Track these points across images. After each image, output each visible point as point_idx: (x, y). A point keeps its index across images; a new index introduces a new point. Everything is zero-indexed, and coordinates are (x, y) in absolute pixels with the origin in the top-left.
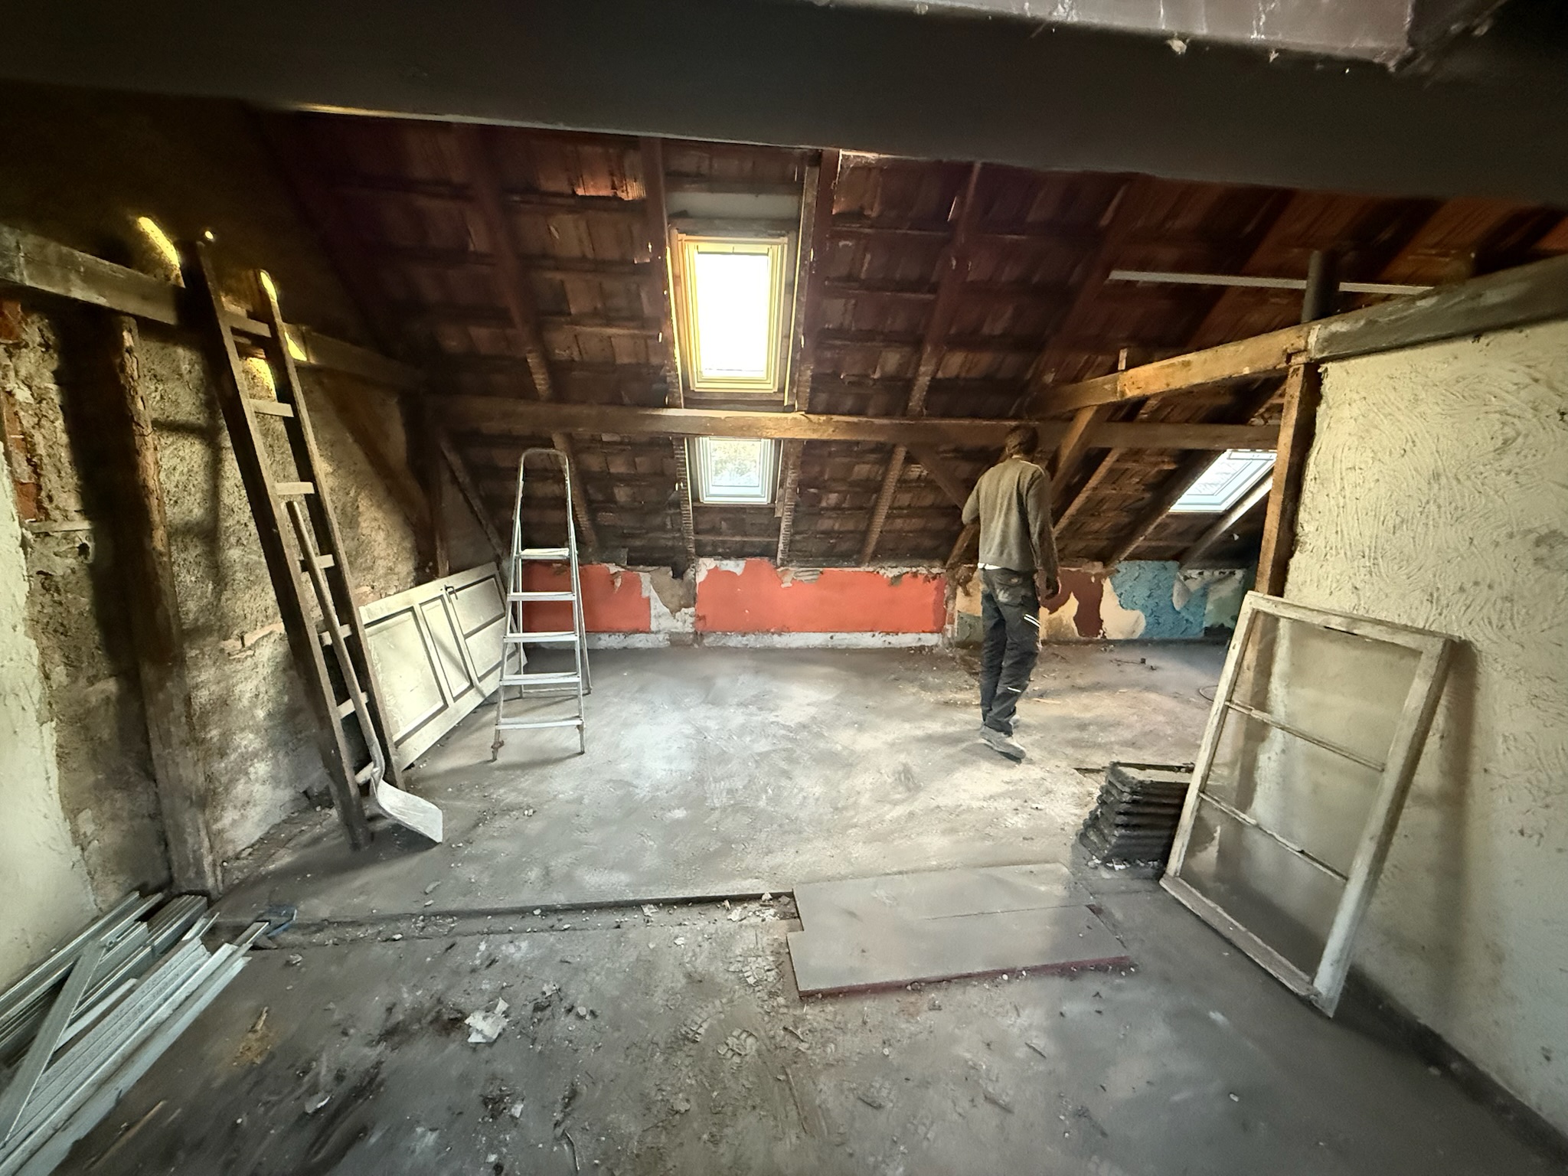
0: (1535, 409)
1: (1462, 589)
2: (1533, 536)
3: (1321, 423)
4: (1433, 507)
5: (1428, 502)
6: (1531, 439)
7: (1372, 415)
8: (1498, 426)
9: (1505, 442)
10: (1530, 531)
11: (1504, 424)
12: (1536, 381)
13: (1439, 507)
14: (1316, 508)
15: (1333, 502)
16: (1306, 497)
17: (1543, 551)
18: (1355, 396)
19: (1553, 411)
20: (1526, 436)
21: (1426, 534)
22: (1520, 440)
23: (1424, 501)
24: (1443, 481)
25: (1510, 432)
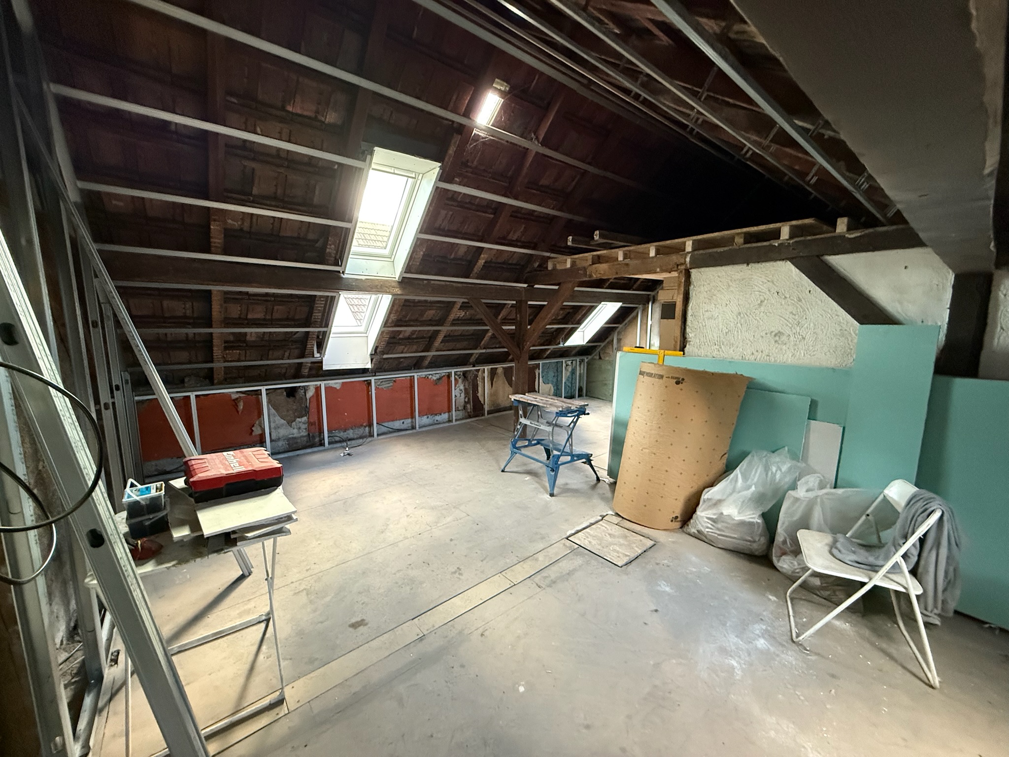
0: (769, 290)
1: (753, 354)
2: (773, 334)
3: (692, 293)
4: (739, 325)
5: (737, 323)
6: (769, 301)
7: (713, 290)
8: (758, 296)
9: (761, 302)
10: (772, 332)
11: (760, 295)
12: (768, 281)
13: (741, 325)
14: (693, 327)
15: (700, 324)
16: (689, 322)
17: (777, 338)
18: (706, 283)
19: (775, 292)
20: (768, 300)
21: (738, 335)
22: (766, 301)
23: (736, 323)
24: (742, 315)
25: (762, 298)
